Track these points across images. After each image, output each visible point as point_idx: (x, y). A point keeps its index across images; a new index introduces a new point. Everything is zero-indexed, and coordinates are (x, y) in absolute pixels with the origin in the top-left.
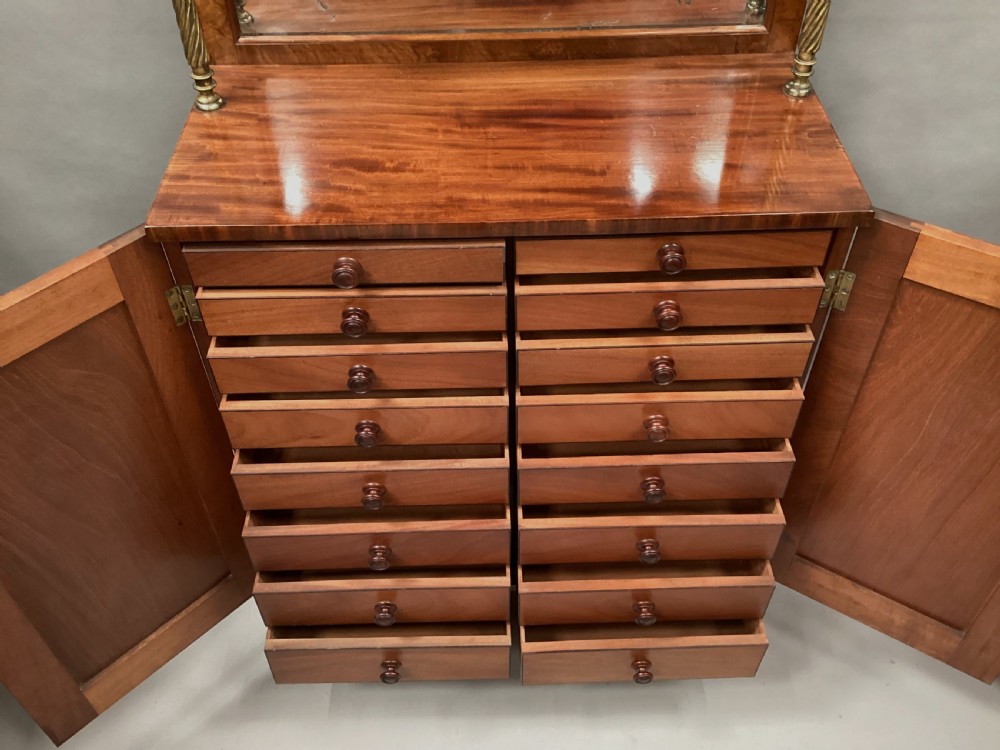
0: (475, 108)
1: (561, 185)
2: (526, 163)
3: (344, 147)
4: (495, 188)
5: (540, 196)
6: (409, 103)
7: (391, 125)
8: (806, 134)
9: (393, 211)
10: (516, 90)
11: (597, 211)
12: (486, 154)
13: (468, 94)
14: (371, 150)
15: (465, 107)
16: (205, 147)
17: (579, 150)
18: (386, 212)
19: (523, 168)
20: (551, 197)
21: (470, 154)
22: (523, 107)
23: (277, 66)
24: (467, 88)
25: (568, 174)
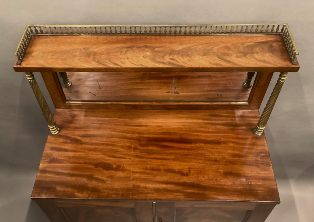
0: (145, 136)
1: (172, 180)
2: (162, 168)
3: (99, 156)
4: (150, 181)
5: (164, 186)
6: (123, 132)
7: (116, 144)
8: (259, 157)
9: (114, 192)
10: (159, 126)
11: (184, 196)
12: (147, 162)
13: (143, 128)
14: (108, 158)
15: (142, 135)
16: (52, 154)
17: (180, 161)
18: (111, 192)
19: (160, 170)
20: (169, 187)
21: (141, 161)
22: (161, 136)
23: (79, 109)
24: (143, 124)
25: (175, 175)
